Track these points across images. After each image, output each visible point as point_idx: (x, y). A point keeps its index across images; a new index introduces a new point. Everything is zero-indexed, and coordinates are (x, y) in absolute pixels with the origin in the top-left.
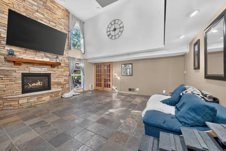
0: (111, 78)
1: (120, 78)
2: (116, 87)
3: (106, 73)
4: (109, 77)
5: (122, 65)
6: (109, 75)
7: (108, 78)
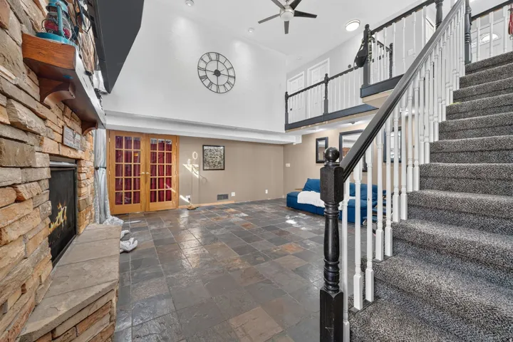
0: (174, 177)
1: (199, 175)
2: (189, 197)
3: (157, 164)
4: (169, 172)
5: (203, 146)
6: (169, 168)
7: (165, 177)
